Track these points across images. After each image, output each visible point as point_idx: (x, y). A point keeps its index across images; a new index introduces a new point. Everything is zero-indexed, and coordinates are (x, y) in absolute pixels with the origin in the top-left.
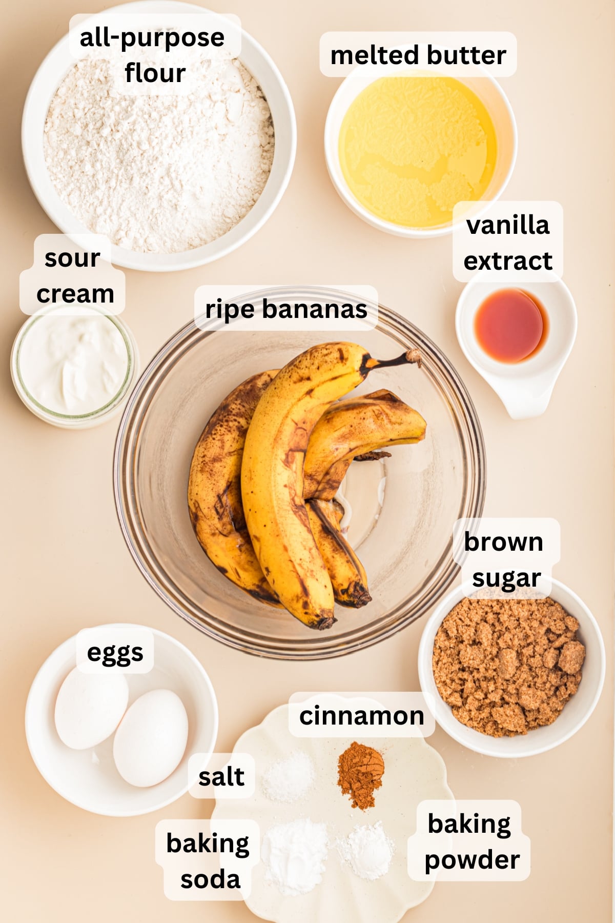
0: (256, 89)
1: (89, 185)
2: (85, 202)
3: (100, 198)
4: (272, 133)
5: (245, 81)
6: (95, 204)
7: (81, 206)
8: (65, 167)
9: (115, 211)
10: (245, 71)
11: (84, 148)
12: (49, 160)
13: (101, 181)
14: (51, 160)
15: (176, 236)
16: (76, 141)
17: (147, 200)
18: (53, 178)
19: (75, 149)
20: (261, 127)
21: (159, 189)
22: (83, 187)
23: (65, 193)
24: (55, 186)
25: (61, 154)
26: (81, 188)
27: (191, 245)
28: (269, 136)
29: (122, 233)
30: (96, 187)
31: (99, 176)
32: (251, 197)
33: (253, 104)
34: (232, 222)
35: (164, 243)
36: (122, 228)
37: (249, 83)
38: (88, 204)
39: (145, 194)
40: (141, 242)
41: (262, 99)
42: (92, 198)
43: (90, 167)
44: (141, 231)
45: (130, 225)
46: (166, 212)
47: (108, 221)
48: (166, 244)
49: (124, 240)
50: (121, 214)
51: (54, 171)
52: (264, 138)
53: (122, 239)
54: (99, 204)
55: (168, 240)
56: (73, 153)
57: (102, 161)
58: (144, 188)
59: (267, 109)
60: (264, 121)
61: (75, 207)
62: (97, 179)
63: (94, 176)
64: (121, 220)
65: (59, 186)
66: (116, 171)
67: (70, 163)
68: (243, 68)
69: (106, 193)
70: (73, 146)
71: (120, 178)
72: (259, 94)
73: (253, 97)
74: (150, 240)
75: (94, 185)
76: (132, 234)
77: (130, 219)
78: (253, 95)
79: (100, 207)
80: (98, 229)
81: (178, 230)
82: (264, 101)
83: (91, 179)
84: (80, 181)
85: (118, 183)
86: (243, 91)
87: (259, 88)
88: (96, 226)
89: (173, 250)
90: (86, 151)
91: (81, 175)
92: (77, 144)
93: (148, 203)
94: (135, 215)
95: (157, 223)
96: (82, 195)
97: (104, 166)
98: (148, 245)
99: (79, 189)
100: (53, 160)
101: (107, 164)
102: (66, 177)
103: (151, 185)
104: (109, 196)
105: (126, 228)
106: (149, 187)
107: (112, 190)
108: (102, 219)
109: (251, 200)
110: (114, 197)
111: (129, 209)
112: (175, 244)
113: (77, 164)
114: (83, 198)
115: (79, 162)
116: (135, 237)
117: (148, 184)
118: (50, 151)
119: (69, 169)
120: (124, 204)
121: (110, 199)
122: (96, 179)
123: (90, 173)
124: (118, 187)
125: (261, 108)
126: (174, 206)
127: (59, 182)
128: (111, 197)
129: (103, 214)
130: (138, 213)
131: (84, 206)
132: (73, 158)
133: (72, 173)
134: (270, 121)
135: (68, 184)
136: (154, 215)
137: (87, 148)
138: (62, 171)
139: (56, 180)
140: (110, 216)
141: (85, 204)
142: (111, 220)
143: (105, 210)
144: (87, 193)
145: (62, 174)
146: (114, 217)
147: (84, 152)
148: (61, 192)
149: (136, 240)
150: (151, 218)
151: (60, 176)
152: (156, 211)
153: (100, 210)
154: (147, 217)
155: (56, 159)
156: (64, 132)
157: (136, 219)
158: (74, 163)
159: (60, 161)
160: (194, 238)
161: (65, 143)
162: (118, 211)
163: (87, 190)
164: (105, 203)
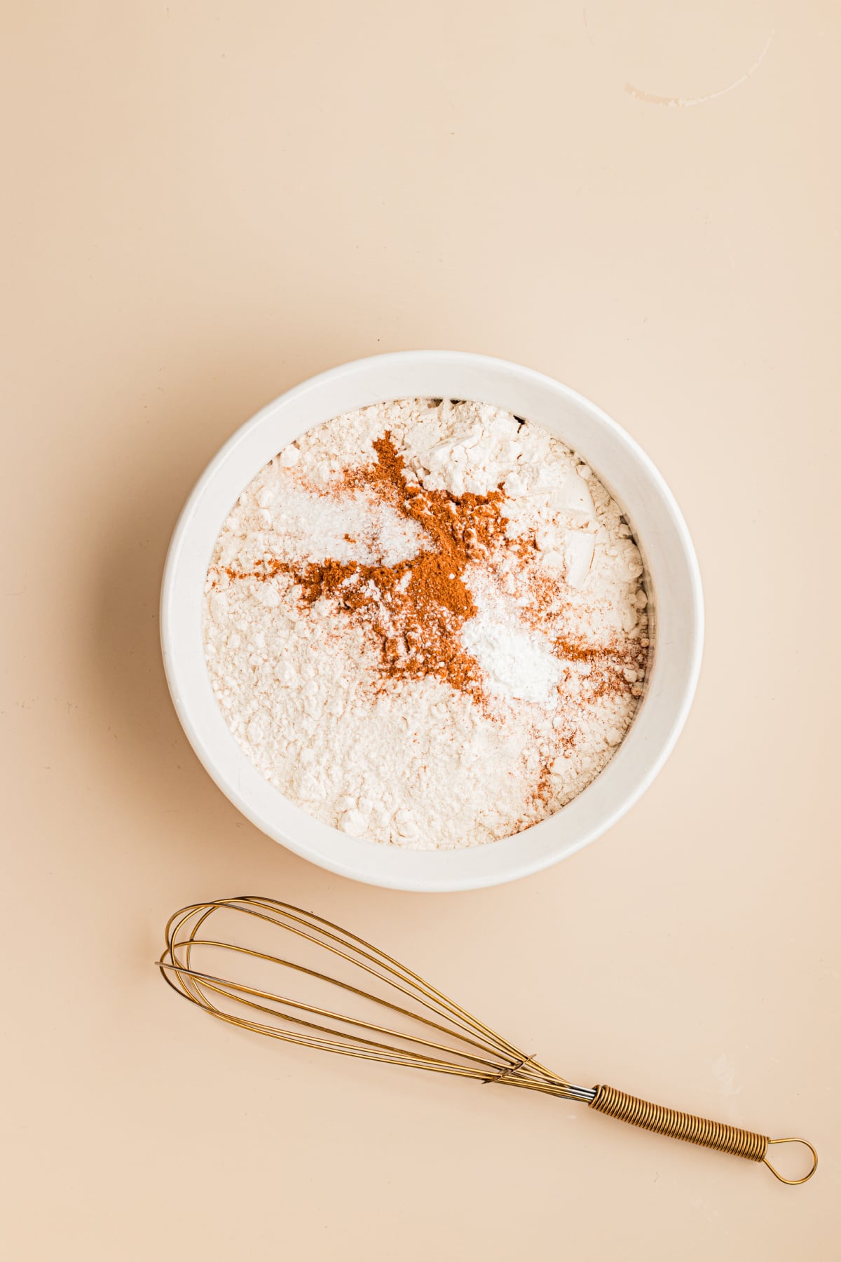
0: (618, 521)
1: (288, 707)
2: (279, 738)
3: (311, 732)
4: (643, 606)
5: (597, 505)
6: (299, 744)
7: (270, 745)
8: (244, 668)
9: (338, 760)
10: (598, 484)
11: (284, 633)
12: (211, 648)
13: (314, 702)
14: (214, 651)
15: (453, 808)
16: (267, 618)
17: (404, 742)
18: (216, 687)
19: (263, 634)
20: (624, 594)
21: (427, 722)
22: (278, 709)
23: (238, 720)
24: (220, 701)
25: (236, 641)
26: (274, 711)
27: (480, 824)
28: (638, 611)
29: (351, 801)
30: (303, 711)
31: (312, 690)
32: (601, 735)
33: (613, 552)
34: (563, 783)
35: (429, 822)
36: (351, 790)
37: (605, 509)
38: (285, 743)
39: (401, 731)
40: (386, 819)
41: (630, 541)
42: (293, 731)
43: (293, 672)
44: (387, 797)
45: (366, 787)
46: (437, 765)
47: (323, 777)
48: (433, 823)
49: (353, 814)
50: (351, 765)
51: (220, 673)
52: (629, 615)
53: (350, 813)
54: (307, 743)
55: (437, 816)
56: (260, 640)
57: (317, 662)
58: (400, 720)
59: (640, 562)
60: (631, 582)
61: (257, 745)
62: (307, 698)
63: (300, 689)
64: (348, 777)
65: (228, 703)
66: (343, 683)
67: (252, 661)
68: (595, 480)
69: (323, 723)
70: (260, 626)
71: (353, 697)
72: (624, 531)
73: (613, 537)
74: (406, 816)
75: (300, 708)
76: (369, 803)
77: (366, 775)
78: (612, 532)
79: (309, 750)
80: (303, 793)
81: (458, 800)
82: (634, 546)
83: (294, 695)
84: (272, 697)
85: (349, 708)
86: (594, 525)
87: (623, 520)
88: (299, 785)
89: (446, 834)
90: (287, 640)
91: (275, 686)
92: (269, 624)
93: (404, 747)
94: (377, 767)
95: (420, 784)
96: (274, 725)
97: (321, 671)
98: (399, 825)
99: (269, 711)
100: (218, 650)
101: (328, 668)
102: (243, 686)
103: (412, 716)
104: (327, 731)
105: (358, 791)
106: (409, 719)
107: (334, 720)
108: (310, 774)
109: (601, 740)
110: (338, 733)
111: (367, 757)
112: (450, 823)
113: (267, 664)
114: (276, 730)
115: (271, 659)
116: (373, 809)
117: (407, 714)
118: (213, 632)
119: (251, 671)
120: (358, 747)
121: (330, 737)
122: (304, 698)
123: (294, 685)
124: (348, 715)
125: (627, 560)
126: (456, 756)
127: (229, 696)
128: (333, 734)
129: (314, 764)
130: (383, 765)
131: (276, 746)
132: (259, 652)
133: (255, 680)
134: (641, 580)
135: (248, 701)
136: (414, 769)
137: (290, 635)
138: (236, 675)
139: (222, 690)
140: (328, 769)
141: (279, 742)
142: (329, 776)
143: (318, 756)
144: (285, 722)
145: (235, 678)
146: (336, 771)
147: (283, 641)
148: (232, 714)
149: (375, 815)
150: (408, 775)
151: (232, 683)
152: (419, 763)
153: (308, 755)
154: (400, 774)
155: (223, 649)
156: (241, 596)
157: (378, 775)
158: (260, 661)
159: (232, 653)
160: (487, 812)
161: (245, 619)
162: (343, 760)
163: (284, 716)
164: (320, 742)
